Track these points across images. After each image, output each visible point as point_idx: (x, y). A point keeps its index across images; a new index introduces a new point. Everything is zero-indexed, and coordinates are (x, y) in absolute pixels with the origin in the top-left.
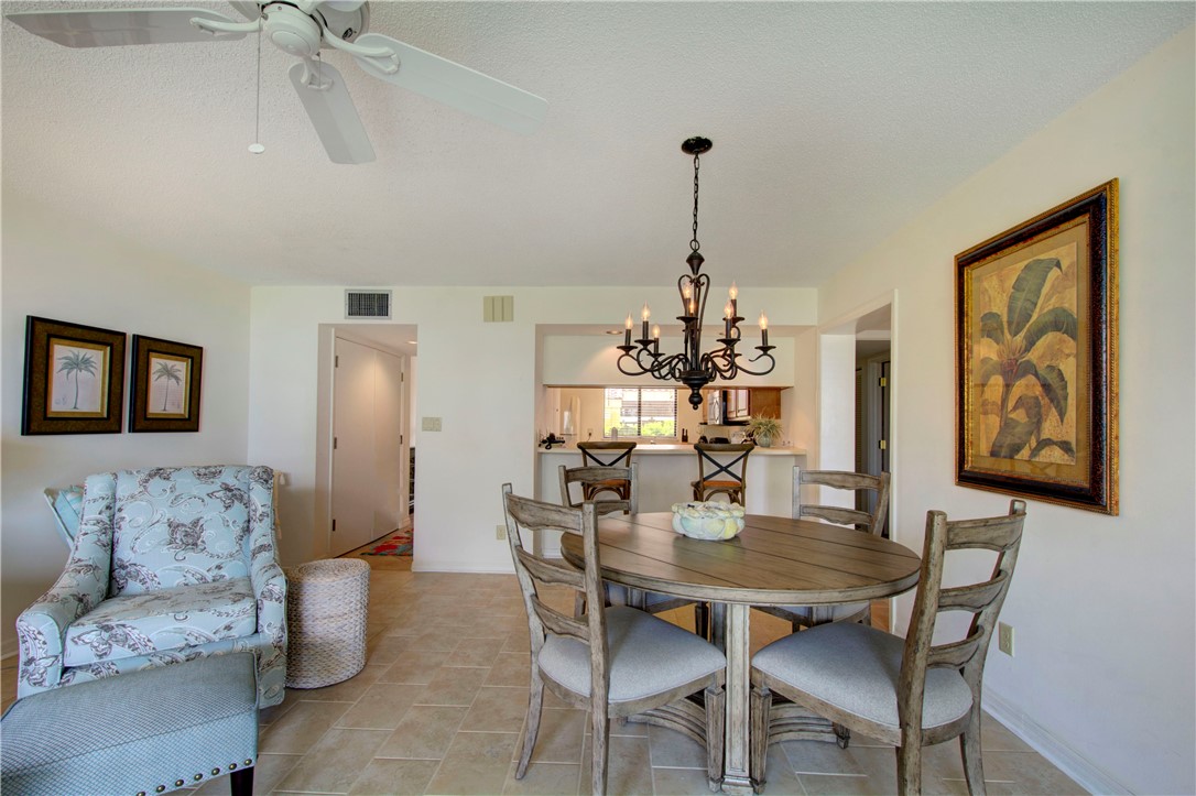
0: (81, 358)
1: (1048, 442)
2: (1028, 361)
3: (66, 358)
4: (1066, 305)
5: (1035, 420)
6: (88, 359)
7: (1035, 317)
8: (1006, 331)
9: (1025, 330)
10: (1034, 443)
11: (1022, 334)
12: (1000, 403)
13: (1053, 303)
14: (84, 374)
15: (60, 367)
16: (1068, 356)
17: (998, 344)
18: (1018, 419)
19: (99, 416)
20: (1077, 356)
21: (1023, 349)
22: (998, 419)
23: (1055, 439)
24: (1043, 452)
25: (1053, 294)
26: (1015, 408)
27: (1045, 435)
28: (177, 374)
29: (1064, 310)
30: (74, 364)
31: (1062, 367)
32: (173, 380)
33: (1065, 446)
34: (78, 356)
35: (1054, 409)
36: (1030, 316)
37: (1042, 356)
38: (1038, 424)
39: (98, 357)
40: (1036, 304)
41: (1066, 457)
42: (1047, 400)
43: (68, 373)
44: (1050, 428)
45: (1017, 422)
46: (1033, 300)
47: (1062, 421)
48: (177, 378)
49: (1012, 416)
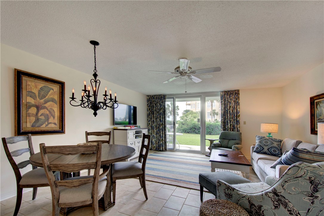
1: (51, 123)
2: (45, 106)
4: (55, 98)
5: (47, 119)
7: (47, 97)
8: (38, 98)
9: (44, 99)
10: (47, 123)
11: (43, 100)
12: (35, 114)
13: (52, 96)
16: (55, 107)
17: (34, 100)
18: (42, 118)
20: (57, 108)
21: (43, 103)
22: (34, 118)
23: (52, 122)
24: (49, 125)
25: (52, 95)
26: (41, 116)
27: (49, 122)
29: (54, 99)
31: (54, 109)
33: (55, 124)
35: (52, 117)
36: (46, 97)
37: (49, 106)
38: (48, 120)
40: (47, 95)
41: (55, 125)
42: (50, 115)
44: (51, 120)
45: (41, 119)
46: (47, 94)
47: (54, 119)
49: (39, 117)
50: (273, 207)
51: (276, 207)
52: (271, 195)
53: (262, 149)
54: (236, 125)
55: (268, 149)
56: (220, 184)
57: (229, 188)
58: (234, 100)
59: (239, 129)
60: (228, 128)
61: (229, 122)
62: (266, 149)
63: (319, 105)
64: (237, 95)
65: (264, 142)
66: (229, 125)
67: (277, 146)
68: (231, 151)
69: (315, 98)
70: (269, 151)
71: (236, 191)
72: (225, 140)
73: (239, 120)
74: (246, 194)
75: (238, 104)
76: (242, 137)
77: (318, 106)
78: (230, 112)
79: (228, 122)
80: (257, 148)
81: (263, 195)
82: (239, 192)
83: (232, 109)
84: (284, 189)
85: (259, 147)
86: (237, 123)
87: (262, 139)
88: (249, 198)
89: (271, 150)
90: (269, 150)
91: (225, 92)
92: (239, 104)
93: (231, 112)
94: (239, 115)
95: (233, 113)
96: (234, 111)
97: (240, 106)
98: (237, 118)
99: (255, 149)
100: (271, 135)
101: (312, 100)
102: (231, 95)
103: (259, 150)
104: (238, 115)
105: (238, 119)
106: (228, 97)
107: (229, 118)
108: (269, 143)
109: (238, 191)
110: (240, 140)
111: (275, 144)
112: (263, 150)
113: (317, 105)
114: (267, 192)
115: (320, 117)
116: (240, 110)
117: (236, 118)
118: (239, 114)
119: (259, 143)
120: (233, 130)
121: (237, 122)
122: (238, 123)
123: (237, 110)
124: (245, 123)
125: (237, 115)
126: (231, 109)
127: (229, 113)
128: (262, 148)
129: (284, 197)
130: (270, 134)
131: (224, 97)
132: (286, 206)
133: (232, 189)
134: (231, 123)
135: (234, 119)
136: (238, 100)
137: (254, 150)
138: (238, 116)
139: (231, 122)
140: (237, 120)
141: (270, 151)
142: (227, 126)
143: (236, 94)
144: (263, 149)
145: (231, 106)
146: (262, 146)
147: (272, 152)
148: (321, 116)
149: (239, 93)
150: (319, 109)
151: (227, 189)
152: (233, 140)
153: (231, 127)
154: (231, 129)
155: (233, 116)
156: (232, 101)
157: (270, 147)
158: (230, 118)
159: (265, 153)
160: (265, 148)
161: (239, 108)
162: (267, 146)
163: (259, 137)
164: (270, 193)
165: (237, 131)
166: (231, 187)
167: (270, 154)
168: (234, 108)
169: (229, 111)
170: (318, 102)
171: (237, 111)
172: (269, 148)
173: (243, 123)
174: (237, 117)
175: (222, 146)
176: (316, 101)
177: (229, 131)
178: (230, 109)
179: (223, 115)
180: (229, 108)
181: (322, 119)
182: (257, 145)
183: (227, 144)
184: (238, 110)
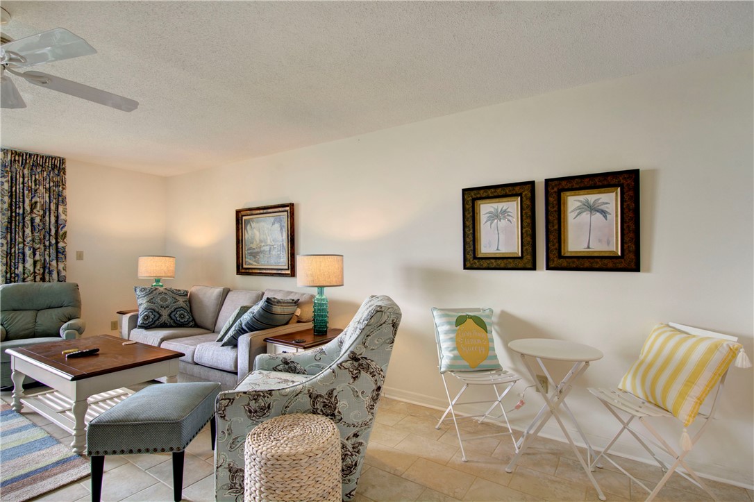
0: (499, 210)
3: (489, 213)
6: (505, 211)
14: (503, 223)
15: (485, 220)
19: (516, 256)
28: (603, 207)
30: (495, 216)
32: (598, 215)
34: (497, 210)
39: (513, 207)
43: (491, 224)
48: (604, 213)
50: (352, 380)
51: (355, 378)
52: (348, 365)
53: (158, 316)
54: (54, 263)
55: (170, 315)
56: (230, 399)
57: (259, 395)
58: (48, 186)
59: (63, 273)
60: (24, 273)
61: (28, 252)
62: (165, 318)
63: (251, 225)
64: (56, 172)
65: (158, 300)
66: (29, 262)
67: (183, 305)
68: (61, 342)
69: (243, 213)
70: (172, 319)
71: (278, 392)
72: (19, 312)
73: (64, 248)
74: (301, 386)
75: (60, 199)
76: (81, 296)
77: (249, 227)
78: (32, 220)
79: (24, 254)
80: (146, 318)
81: (336, 371)
82: (284, 391)
83: (41, 212)
84: (366, 347)
85: (151, 313)
86: (57, 255)
87: (151, 293)
88: (309, 391)
89: (175, 315)
90: (172, 315)
91: (15, 153)
92: (64, 202)
93: (37, 220)
94: (65, 233)
95: (44, 224)
96: (47, 218)
97: (68, 206)
98: (57, 243)
99: (140, 320)
100: (161, 284)
101: (239, 215)
102: (39, 170)
103: (151, 320)
104: (61, 233)
105: (61, 245)
106: (26, 171)
107: (28, 240)
108: (169, 300)
109: (280, 391)
110: (76, 303)
111: (181, 302)
112: (159, 318)
113: (247, 225)
114: (341, 364)
115: (251, 245)
116: (68, 218)
117: (53, 241)
118: (64, 230)
119: (149, 304)
120: (43, 279)
121: (57, 252)
122: (60, 255)
123: (57, 217)
124: (80, 256)
125: (57, 232)
126: (38, 211)
127: (28, 222)
128: (156, 314)
129: (366, 358)
130: (158, 281)
131: (8, 169)
132: (367, 368)
133: (266, 394)
134: (37, 257)
135: (47, 243)
136: (61, 188)
137: (138, 324)
138: (60, 235)
139: (38, 253)
140: (57, 248)
141: (173, 317)
142: (21, 266)
143: (53, 169)
144: (160, 316)
145: (36, 203)
146: (157, 310)
147: (178, 319)
148: (253, 243)
149: (64, 169)
150: (249, 232)
151: (255, 399)
152: (49, 308)
153: (38, 267)
154: (35, 277)
155: (45, 236)
156: (41, 188)
157: (172, 309)
158: (33, 240)
159: (164, 326)
160: (164, 314)
161: (65, 212)
162: (167, 309)
163: (145, 289)
164: (346, 361)
165: (58, 281)
166: (262, 392)
167: (174, 325)
168: (46, 211)
169: (28, 218)
170: (249, 219)
171: (57, 221)
172: (172, 312)
173: (75, 256)
174: (56, 239)
175: (10, 335)
176: (244, 218)
177: (29, 282)
178: (32, 211)
179: (7, 228)
180: (28, 208)
181: (254, 249)
182: (145, 309)
183: (30, 326)
184: (62, 217)
